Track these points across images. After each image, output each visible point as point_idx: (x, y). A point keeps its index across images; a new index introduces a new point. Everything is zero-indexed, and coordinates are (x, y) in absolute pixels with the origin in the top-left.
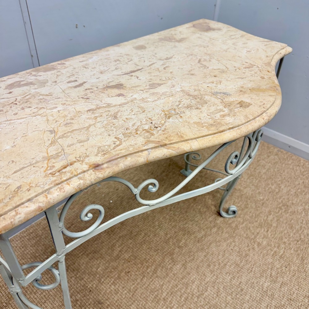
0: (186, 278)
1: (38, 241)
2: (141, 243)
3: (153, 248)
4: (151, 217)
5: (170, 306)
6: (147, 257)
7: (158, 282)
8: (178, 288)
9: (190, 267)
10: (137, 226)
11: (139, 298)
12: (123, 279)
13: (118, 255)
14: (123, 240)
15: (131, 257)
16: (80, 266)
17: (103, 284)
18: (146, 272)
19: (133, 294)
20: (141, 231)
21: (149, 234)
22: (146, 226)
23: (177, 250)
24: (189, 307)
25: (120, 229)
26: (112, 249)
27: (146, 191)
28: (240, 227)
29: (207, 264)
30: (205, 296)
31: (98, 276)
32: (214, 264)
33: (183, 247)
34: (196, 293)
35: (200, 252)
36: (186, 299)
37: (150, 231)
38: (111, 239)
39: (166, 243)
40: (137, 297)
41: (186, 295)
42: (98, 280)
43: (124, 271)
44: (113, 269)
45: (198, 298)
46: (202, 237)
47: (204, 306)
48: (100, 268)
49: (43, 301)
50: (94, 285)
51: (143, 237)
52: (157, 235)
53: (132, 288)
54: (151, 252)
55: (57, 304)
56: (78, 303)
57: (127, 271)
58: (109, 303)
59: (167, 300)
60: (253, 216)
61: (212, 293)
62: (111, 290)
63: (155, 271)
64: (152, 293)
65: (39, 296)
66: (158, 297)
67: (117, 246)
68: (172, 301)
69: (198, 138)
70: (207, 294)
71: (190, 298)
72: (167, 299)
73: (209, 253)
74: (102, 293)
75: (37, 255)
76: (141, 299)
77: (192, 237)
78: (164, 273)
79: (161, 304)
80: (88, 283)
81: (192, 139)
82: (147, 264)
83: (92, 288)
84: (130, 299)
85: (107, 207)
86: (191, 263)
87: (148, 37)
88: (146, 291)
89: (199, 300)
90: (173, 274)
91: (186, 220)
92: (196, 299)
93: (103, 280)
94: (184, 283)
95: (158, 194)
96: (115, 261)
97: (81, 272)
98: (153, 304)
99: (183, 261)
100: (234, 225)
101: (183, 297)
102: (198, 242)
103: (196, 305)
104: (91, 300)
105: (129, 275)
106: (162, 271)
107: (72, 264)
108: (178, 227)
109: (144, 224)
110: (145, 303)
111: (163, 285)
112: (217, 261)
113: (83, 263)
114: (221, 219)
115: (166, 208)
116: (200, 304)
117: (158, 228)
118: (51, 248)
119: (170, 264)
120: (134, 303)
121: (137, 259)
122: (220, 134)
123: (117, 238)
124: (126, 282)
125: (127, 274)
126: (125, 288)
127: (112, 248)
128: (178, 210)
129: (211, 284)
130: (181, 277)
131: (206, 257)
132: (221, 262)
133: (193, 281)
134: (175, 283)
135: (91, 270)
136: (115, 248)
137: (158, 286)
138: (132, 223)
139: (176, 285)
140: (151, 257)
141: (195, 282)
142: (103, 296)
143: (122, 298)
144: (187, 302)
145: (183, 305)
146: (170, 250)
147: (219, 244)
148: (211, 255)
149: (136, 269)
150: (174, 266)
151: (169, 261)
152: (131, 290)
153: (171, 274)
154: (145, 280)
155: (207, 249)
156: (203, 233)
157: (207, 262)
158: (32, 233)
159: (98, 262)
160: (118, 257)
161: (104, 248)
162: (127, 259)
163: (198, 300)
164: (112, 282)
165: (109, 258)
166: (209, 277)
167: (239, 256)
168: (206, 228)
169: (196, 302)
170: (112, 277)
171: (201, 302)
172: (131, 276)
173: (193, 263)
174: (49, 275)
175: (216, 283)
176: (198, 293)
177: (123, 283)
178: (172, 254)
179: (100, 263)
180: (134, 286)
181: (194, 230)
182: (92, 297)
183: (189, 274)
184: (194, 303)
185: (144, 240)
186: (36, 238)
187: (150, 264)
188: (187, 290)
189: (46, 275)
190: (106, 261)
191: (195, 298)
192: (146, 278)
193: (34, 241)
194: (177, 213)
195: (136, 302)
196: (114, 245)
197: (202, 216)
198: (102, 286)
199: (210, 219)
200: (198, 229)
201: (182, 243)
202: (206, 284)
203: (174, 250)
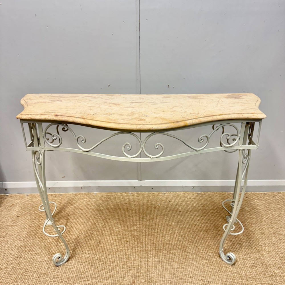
0: (152, 268)
1: (108, 200)
2: (150, 234)
3: (153, 241)
4: (172, 227)
5: (127, 271)
6: (145, 242)
7: (135, 257)
8: (141, 268)
9: (162, 265)
10: (158, 225)
12: (121, 242)
13: (132, 230)
14: (142, 226)
15: (137, 236)
16: (111, 222)
18: (135, 248)
19: (117, 252)
20: (157, 229)
21: (160, 233)
22: (163, 229)
24: (135, 280)
25: (148, 220)
27: (187, 212)
29: (174, 272)
31: (113, 232)
32: (178, 276)
33: (171, 254)
34: (148, 279)
35: (177, 264)
36: (139, 276)
37: (162, 232)
38: (137, 221)
39: (164, 244)
40: (117, 254)
41: (141, 275)
42: (110, 234)
44: (122, 234)
45: (146, 281)
46: (190, 258)
48: (117, 230)
49: (82, 224)
50: (106, 234)
52: (163, 237)
53: (120, 249)
54: (149, 242)
55: (85, 229)
56: (92, 235)
57: (127, 240)
58: (103, 246)
62: (110, 242)
63: (140, 251)
64: (126, 259)
65: (83, 221)
66: (126, 262)
67: (137, 226)
68: (130, 270)
71: (141, 277)
72: (130, 267)
73: (184, 269)
74: (105, 240)
75: (101, 205)
76: (117, 256)
77: (184, 254)
78: (143, 256)
79: (123, 267)
80: (105, 231)
82: (140, 245)
83: (104, 234)
84: (113, 252)
85: (154, 206)
86: (165, 264)
88: (124, 255)
90: (148, 260)
91: (192, 243)
93: (112, 235)
94: (148, 269)
95: (192, 219)
96: (127, 232)
97: (108, 225)
98: (120, 263)
99: (161, 259)
101: (138, 274)
102: (184, 259)
103: (140, 283)
104: (98, 238)
105: (126, 243)
106: (144, 254)
107: (109, 219)
108: (182, 242)
109: (163, 227)
110: (117, 259)
111: (135, 260)
113: (113, 222)
115: (188, 229)
117: (169, 235)
118: (108, 207)
119: (152, 255)
121: (139, 239)
123: (141, 223)
124: (121, 244)
126: (117, 246)
127: (133, 225)
128: (194, 235)
130: (150, 265)
131: (178, 269)
132: (184, 279)
133: (154, 272)
135: (113, 228)
136: (134, 226)
137: (133, 258)
138: (157, 222)
139: (142, 266)
140: (146, 244)
141: (154, 274)
143: (110, 249)
144: (137, 278)
145: (133, 277)
146: (161, 249)
147: (197, 270)
148: (183, 271)
149: (132, 243)
150: (153, 258)
151: (154, 253)
152: (118, 249)
153: (146, 260)
154: (130, 251)
155: (185, 266)
156: (194, 257)
157: (175, 271)
158: (109, 196)
159: (119, 227)
160: (131, 231)
161: (130, 223)
162: (134, 235)
163: (144, 282)
164: (115, 239)
165: (127, 229)
166: (166, 279)
168: (200, 256)
169: (142, 282)
170: (117, 237)
172: (126, 244)
177: (119, 243)
178: (159, 251)
180: (122, 249)
181: (190, 252)
182: (99, 237)
183: (156, 268)
184: (140, 281)
185: (153, 234)
186: (108, 199)
187: (142, 247)
188: (145, 273)
189: (94, 216)
190: (124, 229)
191: (144, 280)
193: (106, 199)
194: (191, 236)
195: (114, 256)
196: (135, 225)
197: (207, 248)
198: (109, 237)
199: (211, 254)
200: (194, 253)
201: (173, 251)
202: (159, 280)
203: (164, 251)
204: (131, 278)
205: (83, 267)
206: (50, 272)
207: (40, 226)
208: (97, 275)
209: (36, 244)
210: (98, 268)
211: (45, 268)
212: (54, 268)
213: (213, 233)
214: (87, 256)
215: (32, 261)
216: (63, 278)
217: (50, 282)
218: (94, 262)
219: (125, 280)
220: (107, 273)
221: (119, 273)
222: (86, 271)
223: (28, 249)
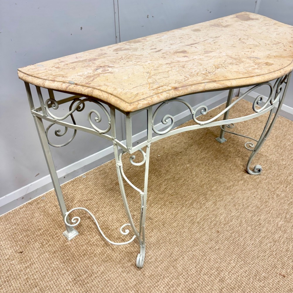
0: (216, 211)
1: (106, 176)
2: (182, 185)
3: (190, 189)
4: (190, 169)
5: (202, 227)
6: (186, 194)
7: (194, 211)
8: (209, 217)
9: (220, 204)
10: (178, 174)
11: (179, 219)
12: (167, 206)
14: (167, 182)
15: (174, 193)
16: (136, 194)
17: (153, 207)
18: (185, 204)
19: (175, 216)
20: (182, 177)
21: (188, 180)
22: (186, 174)
23: (209, 192)
24: (217, 229)
25: (166, 174)
26: (160, 186)
27: (186, 151)
28: (264, 182)
29: (233, 204)
30: (230, 224)
31: (149, 202)
32: (239, 205)
33: (214, 191)
34: (223, 222)
35: (228, 196)
36: (215, 225)
37: (189, 178)
38: (159, 180)
39: (201, 187)
40: (178, 219)
41: (215, 222)
42: (149, 205)
43: (169, 201)
44: (160, 199)
45: (224, 225)
46: (231, 186)
47: (228, 231)
48: (151, 197)
49: (111, 213)
51: (183, 182)
52: (194, 181)
53: (174, 212)
54: (189, 192)
55: (120, 216)
58: (157, 220)
59: (200, 223)
60: (275, 175)
61: (236, 223)
62: (159, 212)
63: (192, 204)
64: (189, 218)
65: (108, 210)
66: (193, 220)
68: (204, 224)
69: (236, 79)
70: (232, 223)
71: (218, 224)
73: (236, 197)
74: (152, 213)
75: (106, 185)
76: (180, 220)
77: (223, 185)
78: (198, 206)
79: (195, 225)
81: (232, 79)
82: (185, 199)
84: (172, 219)
85: (155, 159)
86: (221, 202)
87: (201, 24)
88: (184, 216)
89: (225, 226)
90: (206, 208)
91: (218, 173)
92: (223, 226)
93: (153, 205)
94: (214, 214)
95: (196, 154)
96: (162, 194)
97: (137, 198)
98: (190, 224)
99: (214, 200)
100: (258, 180)
101: (213, 223)
102: (227, 189)
103: (223, 229)
105: (172, 204)
106: (197, 204)
107: (131, 193)
108: (211, 177)
109: (184, 173)
110: (183, 223)
111: (197, 213)
112: (241, 203)
114: (248, 175)
115: (202, 164)
116: (226, 229)
117: (195, 177)
118: (115, 181)
119: (203, 200)
120: (175, 222)
121: (178, 194)
122: (250, 78)
123: (163, 180)
124: (170, 208)
125: (171, 203)
126: (169, 212)
128: (212, 166)
129: (235, 217)
130: (212, 210)
131: (233, 199)
132: (245, 204)
133: (221, 214)
134: (207, 213)
137: (194, 213)
138: (175, 172)
139: (208, 215)
140: (189, 195)
141: (223, 215)
142: (153, 215)
143: (167, 218)
144: (216, 227)
145: (212, 228)
146: (204, 192)
147: (245, 192)
148: (237, 199)
149: (177, 201)
150: (207, 202)
151: (203, 199)
152: (173, 214)
153: (204, 207)
154: (184, 209)
155: (234, 194)
156: (232, 183)
158: (101, 171)
160: (164, 192)
162: (170, 194)
164: (159, 207)
165: (158, 192)
166: (234, 213)
167: (260, 202)
168: (235, 180)
169: (223, 227)
170: (159, 204)
171: (226, 228)
173: (222, 202)
174: (115, 198)
175: (240, 217)
176: (225, 222)
177: (167, 208)
178: (205, 194)
179: (151, 194)
180: (175, 211)
181: (224, 181)
183: (219, 209)
184: (221, 228)
186: (105, 174)
187: (188, 199)
188: (216, 219)
189: (112, 198)
190: (155, 193)
191: (222, 224)
192: (184, 207)
193: (103, 176)
194: (211, 168)
195: (177, 221)
196: (161, 184)
197: (232, 172)
198: (152, 209)
199: (238, 174)
200: (228, 180)
201: (214, 188)
202: (232, 217)
203: (207, 192)
204: (212, 230)
205: (165, 251)
206: (143, 278)
207: (66, 244)
208: (185, 248)
209: (89, 265)
210: (178, 241)
211: (132, 278)
212: (140, 271)
213: (222, 157)
214: (156, 239)
215: (108, 283)
216: (160, 273)
217: (155, 285)
218: (169, 239)
219: (211, 235)
220: (190, 239)
221: (199, 232)
222: (172, 252)
223: (87, 275)
